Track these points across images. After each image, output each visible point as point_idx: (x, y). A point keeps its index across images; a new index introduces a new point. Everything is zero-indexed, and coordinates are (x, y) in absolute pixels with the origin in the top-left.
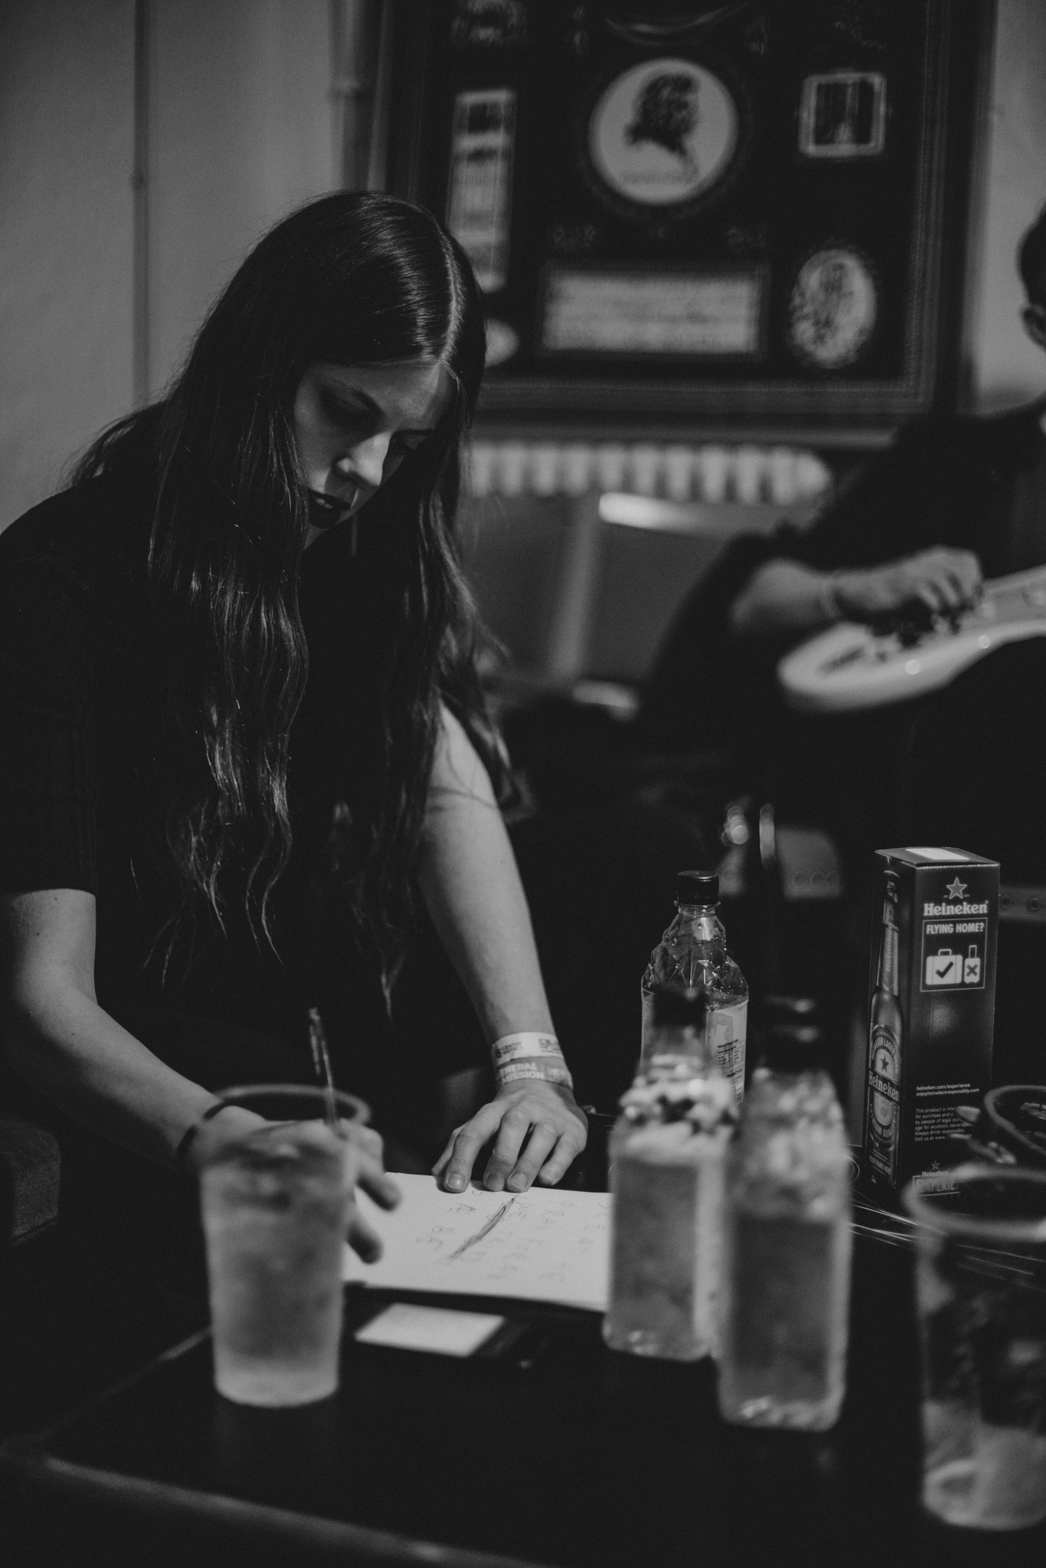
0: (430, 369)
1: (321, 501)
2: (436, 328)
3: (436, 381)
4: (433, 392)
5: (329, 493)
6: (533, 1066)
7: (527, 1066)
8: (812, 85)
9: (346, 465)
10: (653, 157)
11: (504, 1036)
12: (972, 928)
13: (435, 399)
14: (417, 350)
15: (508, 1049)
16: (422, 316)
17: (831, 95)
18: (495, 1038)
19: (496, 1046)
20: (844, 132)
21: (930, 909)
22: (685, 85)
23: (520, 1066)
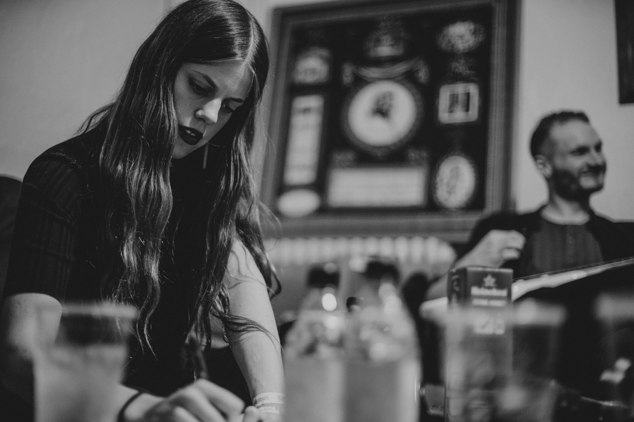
0: (240, 64)
1: (189, 132)
2: (244, 46)
3: (243, 71)
4: (241, 77)
5: (192, 127)
6: (274, 408)
7: (270, 407)
9: (200, 113)
11: (259, 394)
13: (242, 82)
14: (234, 55)
15: (260, 400)
16: (238, 41)
18: (254, 396)
19: (255, 399)
23: (266, 407)
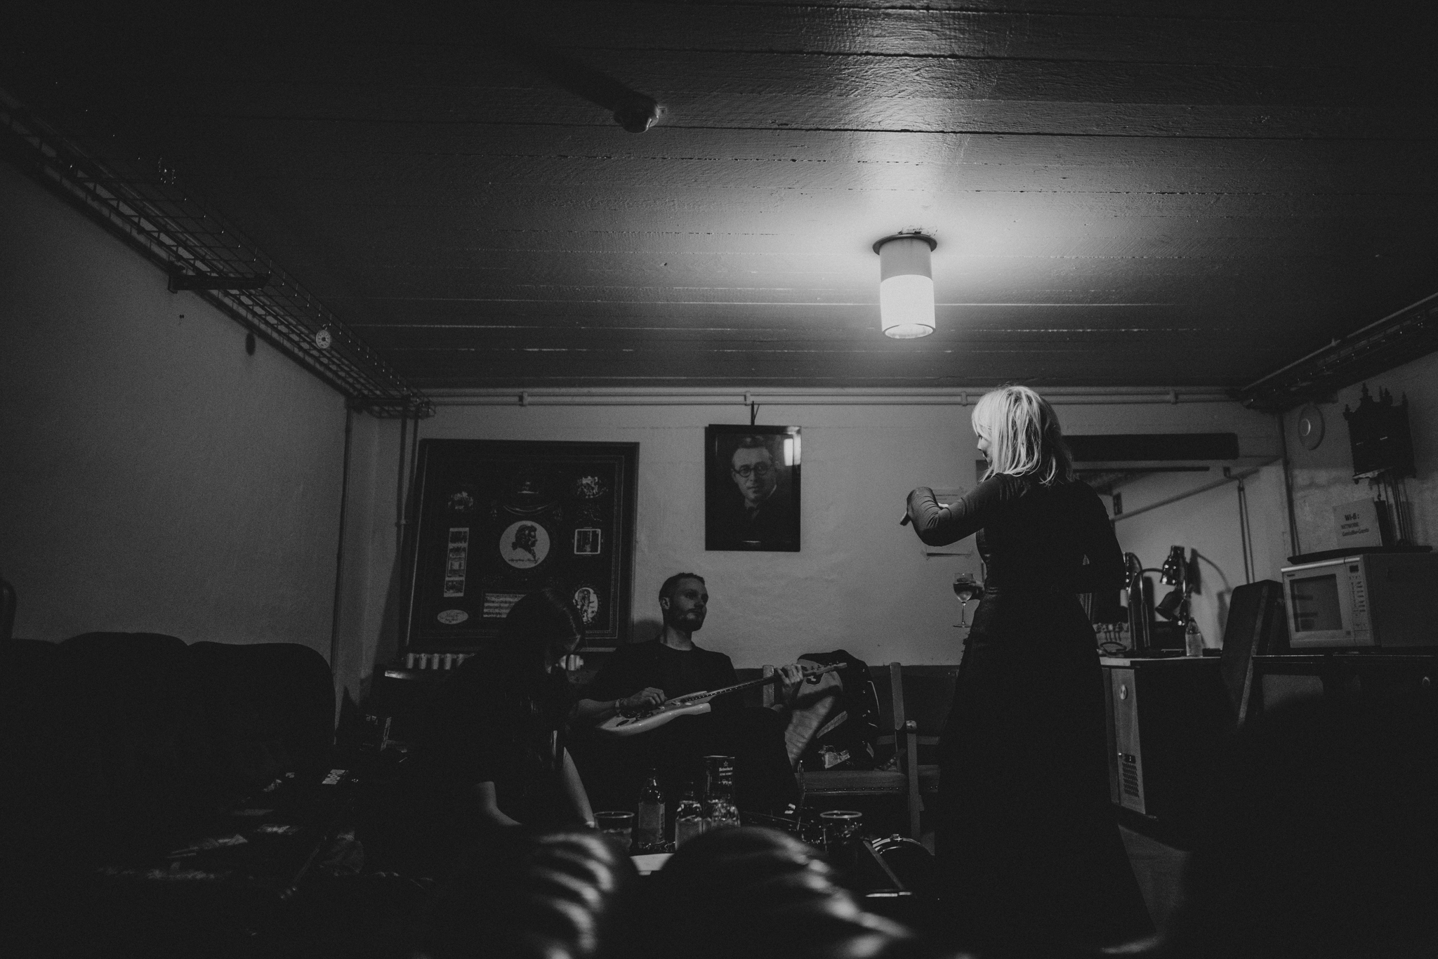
8: (576, 531)
10: (521, 553)
12: (730, 774)
17: (584, 536)
20: (588, 548)
21: (721, 769)
22: (533, 529)
